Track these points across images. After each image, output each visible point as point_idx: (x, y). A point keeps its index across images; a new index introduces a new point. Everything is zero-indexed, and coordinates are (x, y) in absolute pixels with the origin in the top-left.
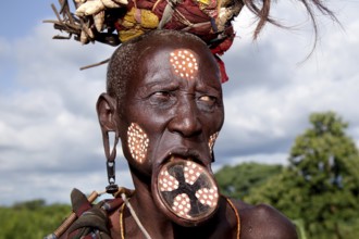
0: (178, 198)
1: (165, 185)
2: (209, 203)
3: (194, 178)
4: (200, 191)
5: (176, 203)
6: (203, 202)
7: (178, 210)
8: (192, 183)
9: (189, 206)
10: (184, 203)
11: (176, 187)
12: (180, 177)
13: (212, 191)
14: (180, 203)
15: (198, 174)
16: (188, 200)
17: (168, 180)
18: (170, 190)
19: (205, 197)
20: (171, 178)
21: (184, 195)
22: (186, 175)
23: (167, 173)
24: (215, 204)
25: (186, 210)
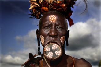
0: (49, 53)
1: (46, 50)
2: (58, 54)
3: (55, 48)
4: (56, 51)
5: (48, 54)
6: (57, 54)
7: (49, 56)
8: (54, 49)
9: (52, 55)
10: (51, 54)
11: (49, 50)
12: (51, 48)
13: (60, 51)
14: (50, 54)
15: (56, 47)
16: (52, 53)
17: (47, 48)
18: (47, 51)
19: (58, 53)
20: (48, 48)
21: (51, 52)
22: (53, 47)
23: (47, 47)
24: (60, 54)
25: (51, 56)
